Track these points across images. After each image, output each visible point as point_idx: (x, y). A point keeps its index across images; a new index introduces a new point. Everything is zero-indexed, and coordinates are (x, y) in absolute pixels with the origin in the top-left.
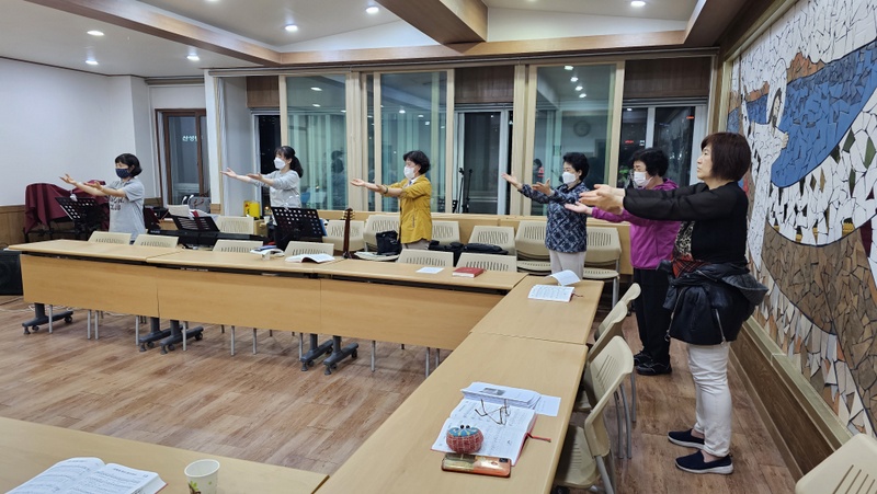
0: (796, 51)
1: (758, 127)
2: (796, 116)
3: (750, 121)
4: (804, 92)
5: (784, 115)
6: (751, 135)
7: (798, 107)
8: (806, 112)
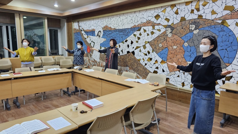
0: (105, 25)
1: (91, 37)
2: (108, 36)
3: (87, 35)
4: (110, 32)
5: (103, 35)
6: (89, 38)
7: (109, 35)
8: (112, 35)
